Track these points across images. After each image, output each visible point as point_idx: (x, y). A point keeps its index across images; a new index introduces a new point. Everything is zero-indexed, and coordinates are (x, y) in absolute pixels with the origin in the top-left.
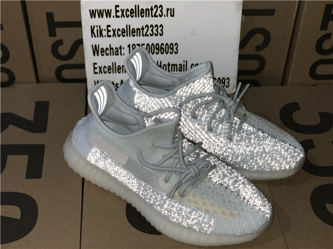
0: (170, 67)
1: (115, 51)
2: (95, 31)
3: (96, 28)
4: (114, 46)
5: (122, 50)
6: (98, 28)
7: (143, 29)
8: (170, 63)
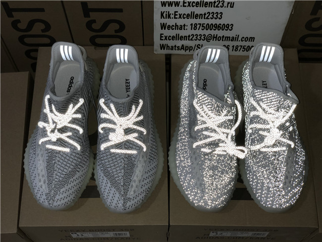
0: (224, 38)
1: (179, 27)
2: (164, 15)
3: (165, 13)
4: (179, 24)
5: (186, 27)
6: (167, 13)
7: (205, 14)
8: (225, 36)
